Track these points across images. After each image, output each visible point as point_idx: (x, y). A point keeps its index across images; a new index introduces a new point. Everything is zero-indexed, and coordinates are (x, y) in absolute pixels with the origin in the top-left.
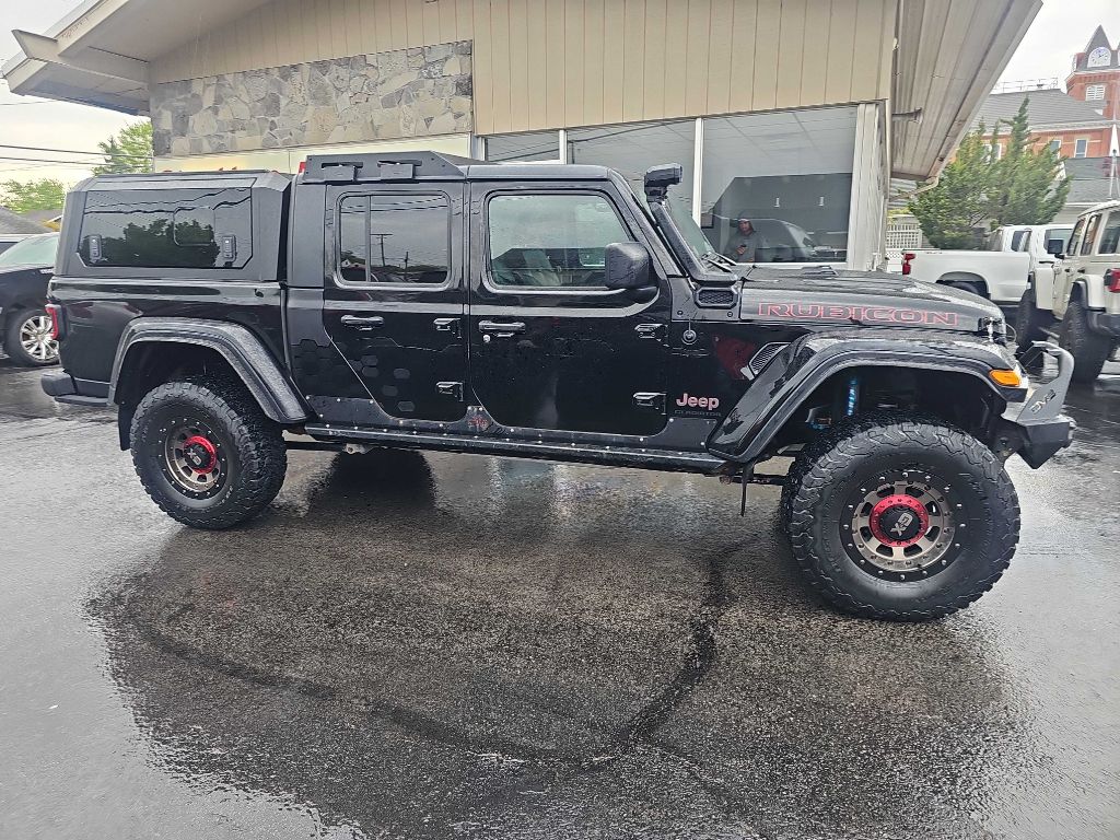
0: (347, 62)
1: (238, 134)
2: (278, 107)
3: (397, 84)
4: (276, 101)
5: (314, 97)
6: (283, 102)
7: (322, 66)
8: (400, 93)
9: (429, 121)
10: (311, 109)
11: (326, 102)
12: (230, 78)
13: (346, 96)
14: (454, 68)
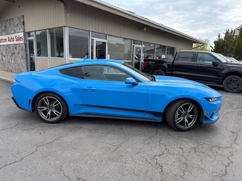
0: (12, 19)
1: (3, 32)
2: (6, 27)
3: (17, 23)
4: (6, 26)
5: (10, 26)
6: (7, 26)
7: (10, 20)
8: (17, 24)
9: (20, 29)
10: (9, 27)
11: (11, 27)
12: (2, 22)
13: (12, 25)
14: (22, 20)
